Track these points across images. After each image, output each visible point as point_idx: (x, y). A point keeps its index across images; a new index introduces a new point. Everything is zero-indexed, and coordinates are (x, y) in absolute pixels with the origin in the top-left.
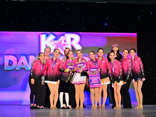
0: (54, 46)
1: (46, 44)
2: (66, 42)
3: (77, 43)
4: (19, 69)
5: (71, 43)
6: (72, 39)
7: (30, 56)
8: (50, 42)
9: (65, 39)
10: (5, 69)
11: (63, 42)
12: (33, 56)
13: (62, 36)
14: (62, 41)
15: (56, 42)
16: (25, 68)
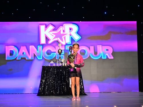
0: (53, 36)
1: (45, 35)
2: (65, 32)
3: (75, 33)
4: (20, 59)
5: (70, 33)
6: (71, 29)
7: (30, 46)
8: (49, 32)
9: (64, 29)
10: (6, 59)
11: (62, 32)
12: (33, 46)
13: (61, 27)
15: (55, 32)
16: (25, 58)
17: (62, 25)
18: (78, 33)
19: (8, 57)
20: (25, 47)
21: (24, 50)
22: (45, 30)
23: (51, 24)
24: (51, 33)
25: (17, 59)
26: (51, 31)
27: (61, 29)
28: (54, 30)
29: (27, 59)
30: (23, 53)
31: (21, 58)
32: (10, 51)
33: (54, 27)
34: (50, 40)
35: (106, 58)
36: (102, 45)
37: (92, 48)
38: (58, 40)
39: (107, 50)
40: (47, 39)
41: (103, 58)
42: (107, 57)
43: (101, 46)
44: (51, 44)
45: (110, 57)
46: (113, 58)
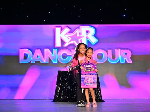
0: (69, 39)
1: (61, 38)
2: (81, 35)
3: (92, 35)
4: (34, 63)
5: (86, 36)
6: (87, 32)
7: (45, 49)
8: (64, 35)
9: (80, 32)
10: (20, 63)
11: (78, 35)
12: (48, 49)
14: (77, 33)
15: (71, 35)
16: (40, 62)
17: (79, 28)
18: (95, 36)
19: (22, 60)
20: (40, 51)
21: (38, 53)
22: (61, 33)
23: (67, 26)
24: (67, 35)
25: (31, 63)
26: (66, 34)
27: (77, 31)
28: (70, 32)
29: (41, 63)
30: (38, 57)
31: (36, 62)
32: (25, 54)
33: (70, 30)
34: (66, 43)
35: (124, 62)
36: (121, 49)
37: (110, 51)
38: (74, 43)
39: (126, 54)
40: (63, 42)
41: (121, 62)
42: (126, 61)
43: (119, 49)
44: (67, 48)
45: (129, 61)
46: (132, 62)
